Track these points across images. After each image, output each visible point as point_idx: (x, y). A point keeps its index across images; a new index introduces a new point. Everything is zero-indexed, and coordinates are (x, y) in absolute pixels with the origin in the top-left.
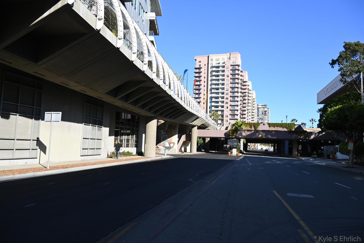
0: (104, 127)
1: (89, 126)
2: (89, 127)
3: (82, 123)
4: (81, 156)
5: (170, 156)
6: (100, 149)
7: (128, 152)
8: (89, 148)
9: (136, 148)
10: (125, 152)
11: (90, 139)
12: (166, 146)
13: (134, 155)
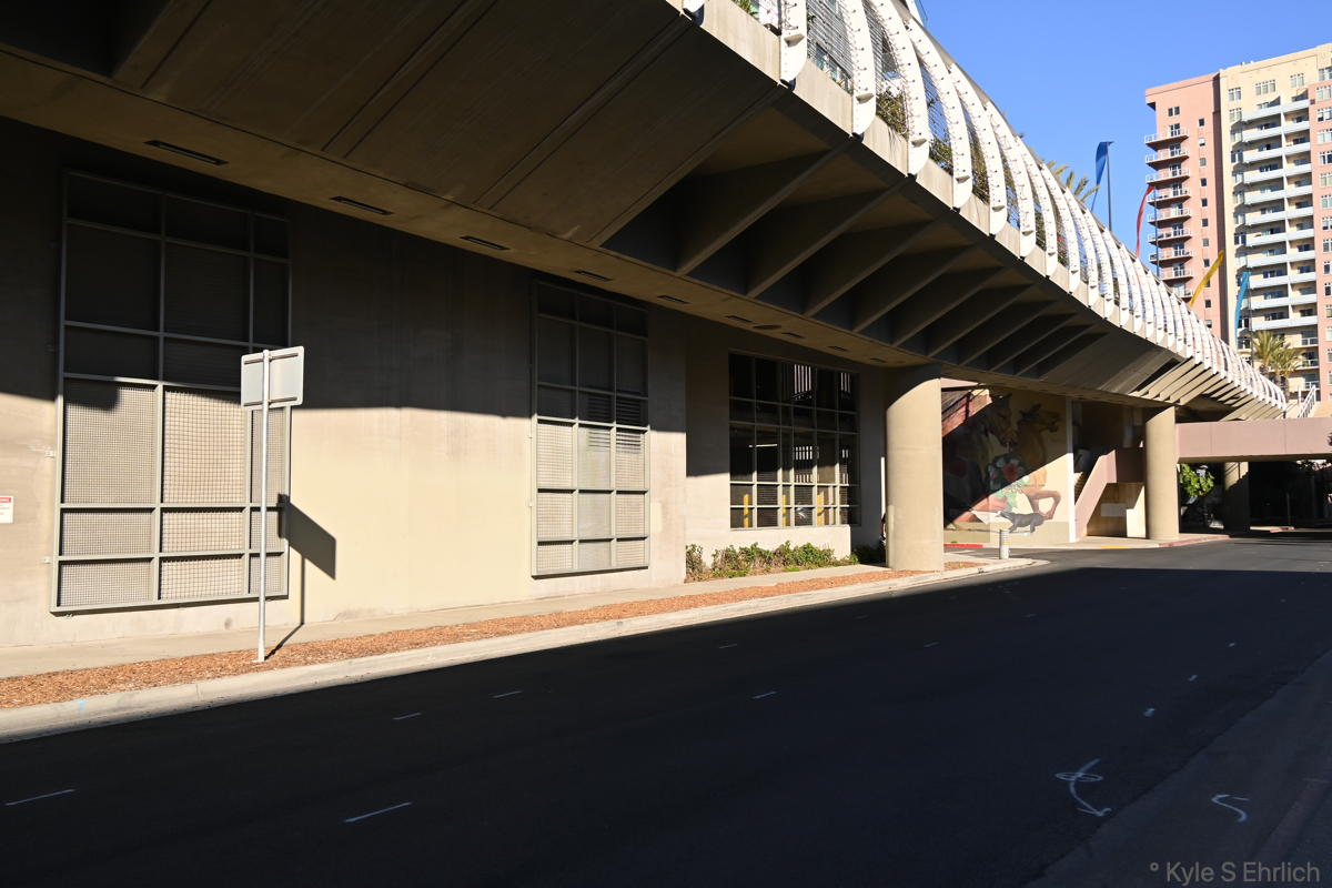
0: (658, 428)
1: (568, 429)
2: (572, 436)
3: (530, 416)
4: (536, 578)
5: (1030, 561)
6: (644, 538)
7: (808, 549)
8: (575, 536)
9: (847, 528)
10: (792, 548)
11: (581, 491)
12: (1015, 511)
13: (837, 564)
